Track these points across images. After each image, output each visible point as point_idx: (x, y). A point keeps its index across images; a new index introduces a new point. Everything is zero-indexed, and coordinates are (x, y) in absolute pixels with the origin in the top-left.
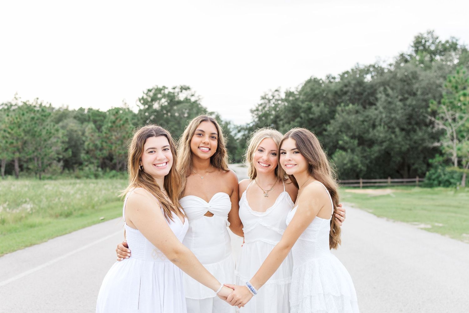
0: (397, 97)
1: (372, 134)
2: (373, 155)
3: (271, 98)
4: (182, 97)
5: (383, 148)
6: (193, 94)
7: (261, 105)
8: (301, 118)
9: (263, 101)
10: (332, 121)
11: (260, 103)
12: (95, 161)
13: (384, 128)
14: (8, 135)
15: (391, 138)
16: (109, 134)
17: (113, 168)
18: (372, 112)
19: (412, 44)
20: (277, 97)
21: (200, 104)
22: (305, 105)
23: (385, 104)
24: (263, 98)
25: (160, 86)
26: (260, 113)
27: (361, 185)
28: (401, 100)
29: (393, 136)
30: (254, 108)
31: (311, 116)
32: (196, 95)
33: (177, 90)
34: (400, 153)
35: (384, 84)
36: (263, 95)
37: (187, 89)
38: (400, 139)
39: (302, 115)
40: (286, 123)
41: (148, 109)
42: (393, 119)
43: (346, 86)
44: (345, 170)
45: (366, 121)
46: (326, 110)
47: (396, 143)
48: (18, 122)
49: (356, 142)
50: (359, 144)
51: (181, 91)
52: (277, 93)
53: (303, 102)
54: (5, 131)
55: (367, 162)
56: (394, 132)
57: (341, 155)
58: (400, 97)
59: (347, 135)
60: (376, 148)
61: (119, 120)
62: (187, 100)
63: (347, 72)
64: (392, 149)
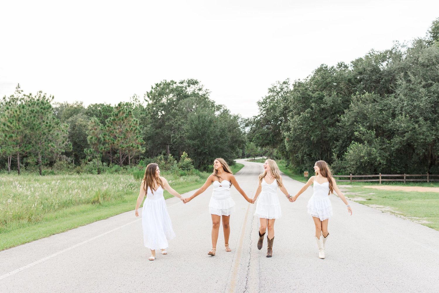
0: (420, 83)
1: (392, 124)
2: (393, 147)
3: (279, 90)
4: (190, 90)
5: (405, 138)
6: (201, 87)
7: (269, 97)
8: (312, 108)
9: (271, 94)
10: (346, 111)
11: (268, 95)
12: (98, 155)
13: (405, 116)
14: (7, 129)
15: (415, 128)
16: (112, 127)
17: (117, 162)
18: (391, 100)
19: (430, 30)
20: (285, 90)
21: (207, 98)
22: (316, 95)
23: (406, 91)
24: (271, 91)
25: (168, 81)
26: (268, 106)
27: (380, 180)
28: (424, 87)
29: (417, 126)
30: (262, 101)
31: (323, 106)
32: (204, 89)
33: (185, 84)
34: (425, 144)
35: (404, 70)
36: (271, 87)
37: (195, 83)
38: (424, 129)
39: (313, 105)
40: (296, 114)
41: (156, 103)
42: (415, 107)
43: (361, 73)
44: (361, 163)
45: (384, 110)
46: (339, 100)
47: (420, 134)
48: (18, 115)
49: (374, 133)
50: (377, 136)
51: (189, 86)
52: (285, 85)
53: (313, 91)
54: (4, 125)
55: (387, 154)
56: (417, 122)
57: (357, 147)
58: (423, 83)
59: (363, 126)
60: (397, 139)
61: (121, 112)
62: (194, 94)
63: (361, 60)
64: (416, 141)
